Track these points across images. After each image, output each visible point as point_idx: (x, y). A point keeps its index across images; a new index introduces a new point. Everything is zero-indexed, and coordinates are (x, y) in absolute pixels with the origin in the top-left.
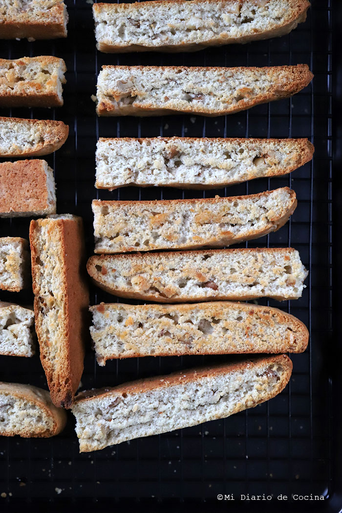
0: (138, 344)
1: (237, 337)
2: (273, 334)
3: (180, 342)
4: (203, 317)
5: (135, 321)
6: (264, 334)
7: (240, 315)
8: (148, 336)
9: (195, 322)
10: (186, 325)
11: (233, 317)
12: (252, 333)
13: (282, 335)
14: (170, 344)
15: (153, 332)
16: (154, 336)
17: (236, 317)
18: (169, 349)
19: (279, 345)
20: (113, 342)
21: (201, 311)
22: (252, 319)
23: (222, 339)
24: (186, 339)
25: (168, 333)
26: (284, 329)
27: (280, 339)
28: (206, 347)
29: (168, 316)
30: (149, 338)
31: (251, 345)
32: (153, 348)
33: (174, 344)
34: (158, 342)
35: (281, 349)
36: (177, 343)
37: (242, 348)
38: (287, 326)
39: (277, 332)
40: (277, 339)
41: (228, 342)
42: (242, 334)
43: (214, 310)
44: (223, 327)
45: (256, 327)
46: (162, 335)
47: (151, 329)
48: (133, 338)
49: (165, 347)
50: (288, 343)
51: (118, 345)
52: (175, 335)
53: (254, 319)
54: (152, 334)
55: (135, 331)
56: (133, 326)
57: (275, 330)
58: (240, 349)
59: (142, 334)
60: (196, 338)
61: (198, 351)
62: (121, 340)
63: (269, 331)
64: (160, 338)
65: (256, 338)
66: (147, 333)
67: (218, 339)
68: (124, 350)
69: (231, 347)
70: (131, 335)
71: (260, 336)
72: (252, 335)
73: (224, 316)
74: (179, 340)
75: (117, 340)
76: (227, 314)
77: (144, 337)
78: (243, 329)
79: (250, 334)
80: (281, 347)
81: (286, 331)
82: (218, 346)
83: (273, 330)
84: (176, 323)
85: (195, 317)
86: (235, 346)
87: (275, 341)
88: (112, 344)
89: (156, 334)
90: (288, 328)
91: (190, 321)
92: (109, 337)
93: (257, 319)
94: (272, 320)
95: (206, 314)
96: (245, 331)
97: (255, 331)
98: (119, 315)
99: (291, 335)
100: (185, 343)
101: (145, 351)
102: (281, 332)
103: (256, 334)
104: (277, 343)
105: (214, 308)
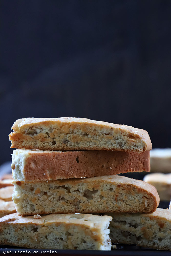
0: (43, 206)
1: (110, 202)
2: (134, 200)
3: (71, 204)
4: (86, 188)
5: (41, 191)
6: (127, 200)
7: (112, 187)
8: (50, 201)
9: (81, 191)
10: (75, 193)
11: (107, 189)
12: (120, 199)
13: (140, 200)
14: (65, 206)
15: (54, 198)
16: (54, 201)
17: (108, 188)
18: (64, 209)
19: (137, 207)
20: (27, 204)
21: (85, 184)
22: (119, 190)
23: (99, 203)
24: (75, 203)
25: (63, 199)
26: (141, 197)
27: (138, 203)
28: (89, 208)
29: (63, 187)
30: (51, 202)
31: (119, 208)
32: (53, 208)
33: (68, 206)
34: (57, 205)
35: (139, 210)
36: (69, 205)
37: (113, 209)
38: (143, 195)
39: (137, 199)
40: (136, 203)
41: (103, 205)
42: (113, 199)
43: (94, 184)
44: (100, 195)
45: (122, 195)
46: (59, 200)
47: (52, 196)
48: (40, 202)
49: (61, 207)
50: (144, 206)
51: (31, 206)
52: (68, 199)
53: (121, 190)
54: (53, 199)
55: (42, 198)
56: (41, 194)
57: (135, 197)
58: (111, 209)
59: (46, 199)
60: (82, 202)
61: (83, 211)
62: (32, 203)
63: (131, 198)
64: (58, 202)
65: (122, 202)
66: (49, 199)
67: (97, 203)
68: (34, 210)
69: (106, 209)
70: (39, 199)
71: (125, 201)
72: (119, 200)
73: (101, 188)
74: (70, 204)
75: (30, 203)
76: (103, 186)
77: (47, 201)
78: (114, 196)
79: (118, 200)
80: (139, 208)
81: (143, 198)
82: (97, 208)
83: (133, 197)
84: (69, 192)
85: (81, 188)
86: (108, 208)
87: (135, 205)
88: (26, 205)
89: (55, 199)
90: (144, 196)
91: (78, 190)
92: (25, 201)
93: (123, 190)
94: (132, 191)
95: (88, 186)
96: (115, 198)
97: (121, 198)
98: (31, 186)
99: (146, 201)
100: (74, 205)
101: (48, 211)
102: (139, 198)
103: (122, 200)
104: (136, 206)
105: (94, 182)
